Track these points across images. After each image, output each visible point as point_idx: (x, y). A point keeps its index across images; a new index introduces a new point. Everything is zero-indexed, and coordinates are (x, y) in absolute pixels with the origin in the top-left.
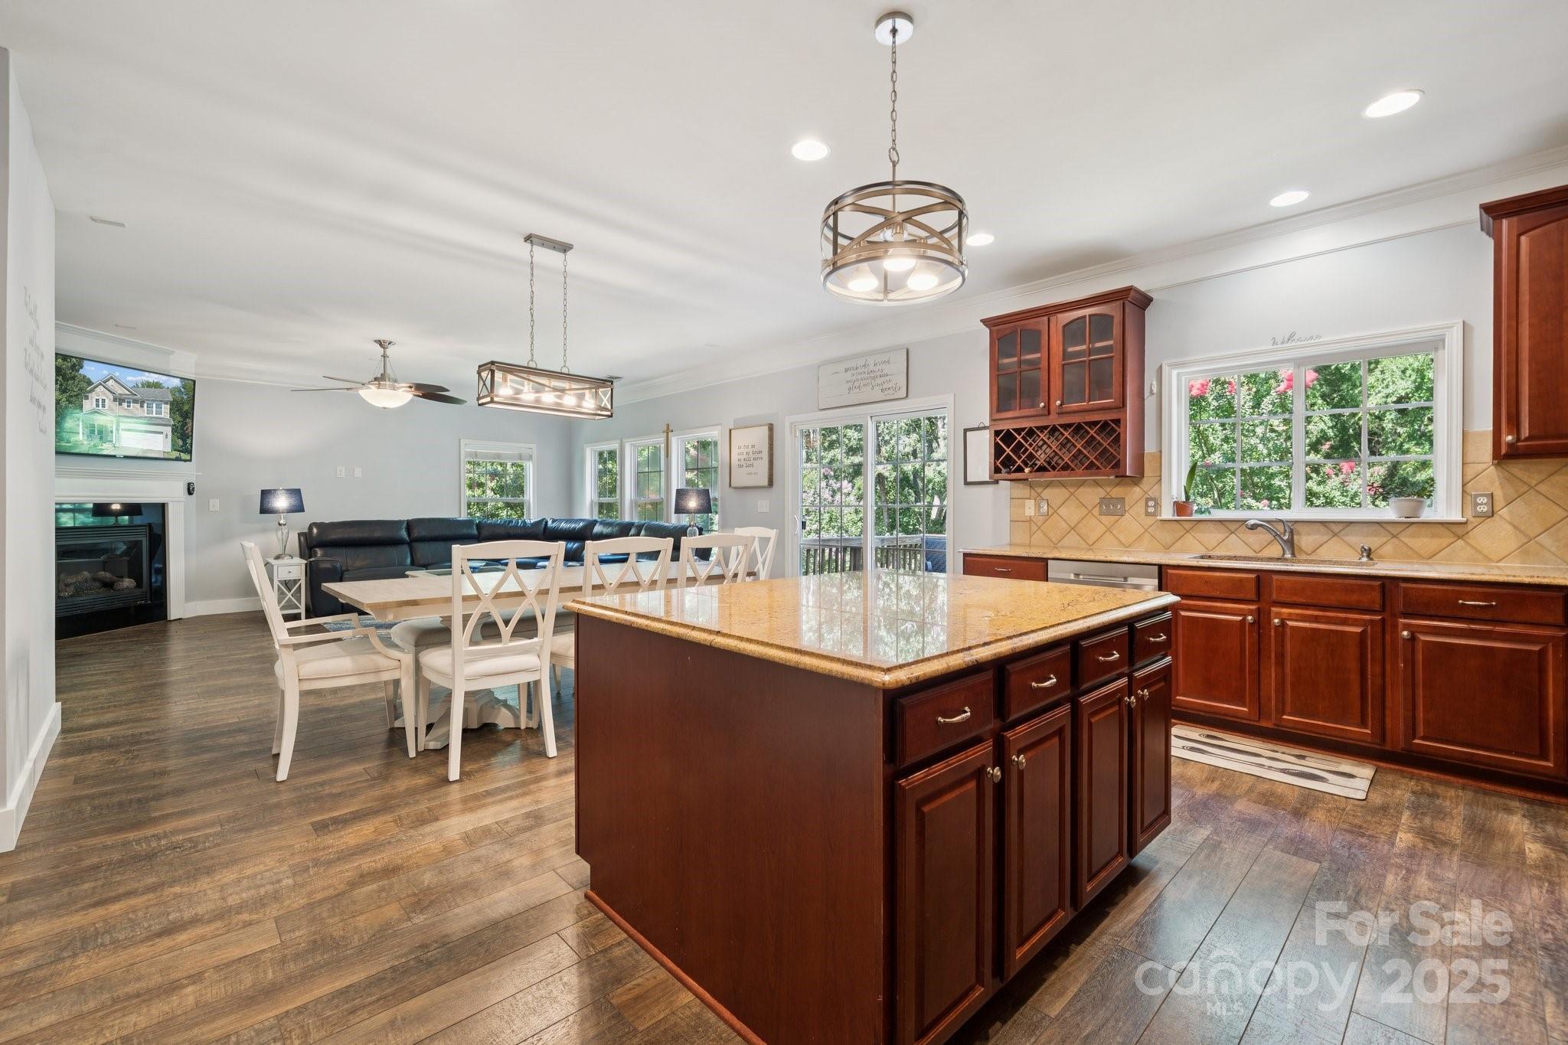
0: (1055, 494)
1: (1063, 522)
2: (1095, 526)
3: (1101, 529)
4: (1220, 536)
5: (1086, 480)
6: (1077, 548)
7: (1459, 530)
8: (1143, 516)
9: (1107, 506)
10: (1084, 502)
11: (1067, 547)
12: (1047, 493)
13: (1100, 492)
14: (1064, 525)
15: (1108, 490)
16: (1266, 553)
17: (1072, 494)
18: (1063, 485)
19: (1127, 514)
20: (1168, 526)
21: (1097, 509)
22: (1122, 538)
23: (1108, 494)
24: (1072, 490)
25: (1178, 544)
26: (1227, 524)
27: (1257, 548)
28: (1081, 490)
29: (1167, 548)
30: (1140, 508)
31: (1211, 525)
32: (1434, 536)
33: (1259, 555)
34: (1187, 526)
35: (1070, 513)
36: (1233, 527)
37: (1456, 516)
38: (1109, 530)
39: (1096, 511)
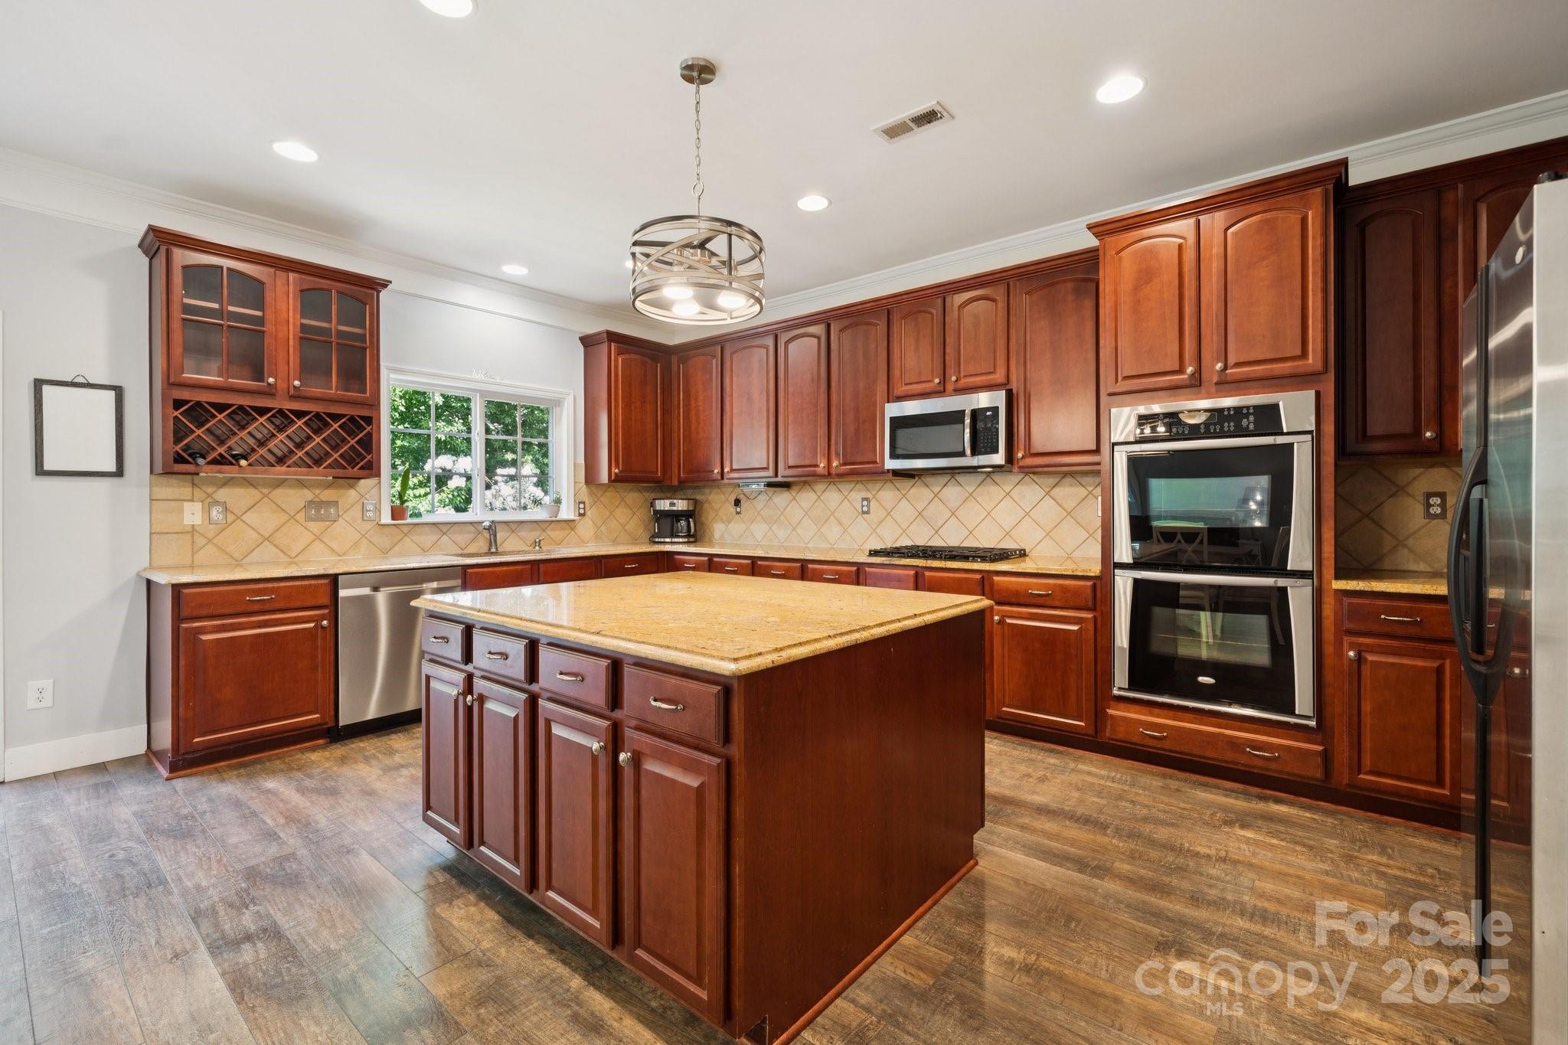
0: (236, 496)
1: (251, 532)
2: (300, 535)
3: (307, 537)
4: (435, 537)
5: (286, 480)
6: (276, 564)
7: (571, 524)
8: (360, 521)
9: (318, 511)
10: (283, 507)
11: (258, 563)
12: (223, 494)
13: (308, 495)
14: (254, 535)
15: (317, 492)
16: (472, 549)
17: (265, 496)
18: (250, 483)
19: (340, 519)
20: (387, 530)
21: (303, 514)
22: (335, 546)
23: (316, 496)
24: (265, 491)
25: (397, 548)
26: (441, 526)
27: (463, 546)
28: (279, 491)
29: (385, 553)
30: (356, 512)
31: (427, 528)
32: (562, 529)
33: (465, 552)
34: (405, 529)
35: (263, 518)
36: (445, 528)
37: (572, 517)
38: (318, 538)
39: (301, 517)
